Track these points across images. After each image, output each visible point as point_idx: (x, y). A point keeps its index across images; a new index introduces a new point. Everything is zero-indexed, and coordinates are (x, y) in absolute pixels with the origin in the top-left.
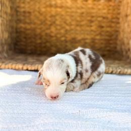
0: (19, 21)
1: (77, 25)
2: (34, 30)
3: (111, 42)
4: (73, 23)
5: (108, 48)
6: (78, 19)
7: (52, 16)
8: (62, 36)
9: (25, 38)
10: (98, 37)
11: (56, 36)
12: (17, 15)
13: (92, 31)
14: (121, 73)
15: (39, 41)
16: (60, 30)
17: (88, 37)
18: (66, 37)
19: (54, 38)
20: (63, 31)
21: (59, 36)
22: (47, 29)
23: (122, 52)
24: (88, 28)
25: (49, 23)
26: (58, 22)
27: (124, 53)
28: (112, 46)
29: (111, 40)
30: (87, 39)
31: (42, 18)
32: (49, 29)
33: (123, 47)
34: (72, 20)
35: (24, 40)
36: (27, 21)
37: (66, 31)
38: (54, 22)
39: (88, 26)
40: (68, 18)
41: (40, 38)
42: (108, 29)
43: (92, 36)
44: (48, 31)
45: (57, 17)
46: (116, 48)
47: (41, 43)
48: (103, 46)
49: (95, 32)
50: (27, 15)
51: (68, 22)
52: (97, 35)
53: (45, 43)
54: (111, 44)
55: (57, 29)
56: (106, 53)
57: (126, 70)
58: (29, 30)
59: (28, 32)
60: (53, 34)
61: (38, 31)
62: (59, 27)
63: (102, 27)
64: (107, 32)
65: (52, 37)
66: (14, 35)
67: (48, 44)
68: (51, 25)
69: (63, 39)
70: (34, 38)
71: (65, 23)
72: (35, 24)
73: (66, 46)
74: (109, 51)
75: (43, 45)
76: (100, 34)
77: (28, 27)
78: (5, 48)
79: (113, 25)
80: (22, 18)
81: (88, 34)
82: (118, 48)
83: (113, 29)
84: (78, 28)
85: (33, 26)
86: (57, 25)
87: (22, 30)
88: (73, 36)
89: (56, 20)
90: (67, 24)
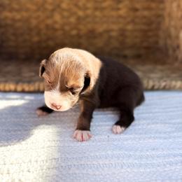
1: (96, 9)
3: (150, 34)
9: (14, 34)
10: (130, 27)
11: (62, 29)
13: (120, 16)
14: (167, 87)
15: (36, 39)
16: (68, 17)
20: (73, 20)
21: (67, 28)
22: (48, 18)
23: (167, 50)
24: (114, 13)
25: (50, 7)
26: (64, 6)
27: (171, 52)
28: (151, 40)
30: (112, 30)
32: (51, 16)
33: (169, 42)
35: (13, 38)
37: (79, 19)
38: (59, 6)
41: (38, 34)
42: (146, 13)
43: (121, 26)
46: (157, 43)
47: (39, 42)
55: (63, 17)
57: (174, 83)
58: (19, 20)
59: (18, 24)
60: (57, 26)
61: (34, 22)
62: (66, 14)
63: (136, 10)
65: (56, 30)
69: (74, 32)
70: (29, 34)
71: (76, 5)
72: (27, 10)
75: (44, 45)
84: (98, 13)
85: (25, 14)
87: (9, 22)
90: (79, 8)
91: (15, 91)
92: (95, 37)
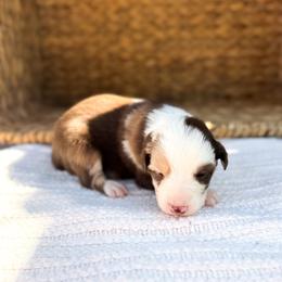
0: (45, 30)
2: (81, 48)
4: (173, 22)
5: (259, 78)
6: (184, 11)
7: (120, 11)
8: (148, 58)
12: (39, 17)
17: (211, 54)
29: (265, 57)
31: (97, 17)
34: (170, 16)
36: (65, 28)
39: (208, 27)
40: (158, 11)
44: (114, 49)
45: (134, 12)
48: (246, 73)
49: (226, 39)
50: (62, 13)
51: (159, 21)
52: (232, 47)
54: (264, 67)
64: (256, 37)
66: (39, 65)
68: (119, 32)
73: (160, 80)
74: (262, 84)
76: (239, 45)
77: (68, 42)
78: (21, 95)
79: (270, 19)
80: (52, 22)
81: (209, 47)
83: (269, 30)
86: (135, 31)
89: (131, 18)
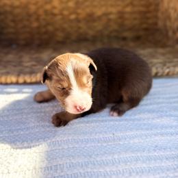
3: (149, 15)
9: (13, 21)
10: (128, 9)
11: (61, 14)
15: (35, 25)
18: (78, 14)
19: (59, 17)
20: (71, 4)
21: (66, 13)
22: (46, 3)
23: (167, 31)
27: (170, 33)
28: (150, 21)
30: (110, 13)
32: (50, 2)
33: (168, 24)
35: (12, 24)
41: (37, 19)
43: (119, 8)
46: (156, 24)
47: (38, 28)
53: (45, 26)
56: (141, 33)
58: (18, 7)
60: (56, 11)
61: (33, 8)
65: (54, 15)
67: (50, 28)
69: (73, 17)
70: (28, 20)
75: (43, 30)
82: (160, 24)
87: (8, 9)
88: (88, 10)
91: (17, 83)
92: (94, 21)
